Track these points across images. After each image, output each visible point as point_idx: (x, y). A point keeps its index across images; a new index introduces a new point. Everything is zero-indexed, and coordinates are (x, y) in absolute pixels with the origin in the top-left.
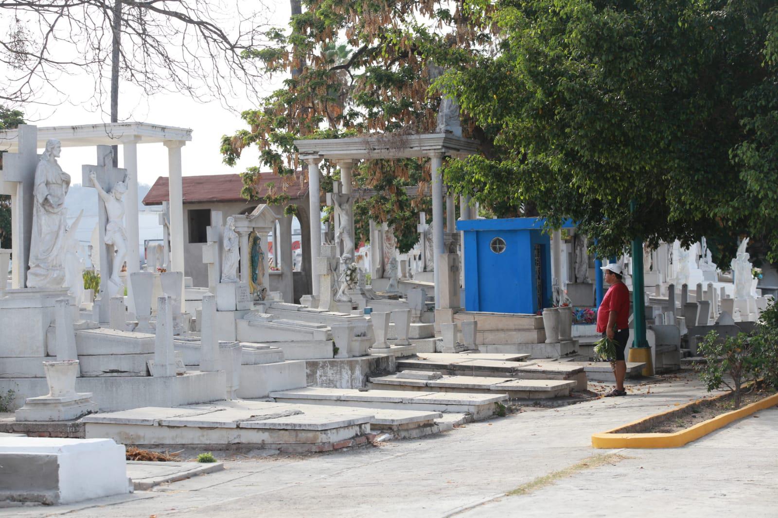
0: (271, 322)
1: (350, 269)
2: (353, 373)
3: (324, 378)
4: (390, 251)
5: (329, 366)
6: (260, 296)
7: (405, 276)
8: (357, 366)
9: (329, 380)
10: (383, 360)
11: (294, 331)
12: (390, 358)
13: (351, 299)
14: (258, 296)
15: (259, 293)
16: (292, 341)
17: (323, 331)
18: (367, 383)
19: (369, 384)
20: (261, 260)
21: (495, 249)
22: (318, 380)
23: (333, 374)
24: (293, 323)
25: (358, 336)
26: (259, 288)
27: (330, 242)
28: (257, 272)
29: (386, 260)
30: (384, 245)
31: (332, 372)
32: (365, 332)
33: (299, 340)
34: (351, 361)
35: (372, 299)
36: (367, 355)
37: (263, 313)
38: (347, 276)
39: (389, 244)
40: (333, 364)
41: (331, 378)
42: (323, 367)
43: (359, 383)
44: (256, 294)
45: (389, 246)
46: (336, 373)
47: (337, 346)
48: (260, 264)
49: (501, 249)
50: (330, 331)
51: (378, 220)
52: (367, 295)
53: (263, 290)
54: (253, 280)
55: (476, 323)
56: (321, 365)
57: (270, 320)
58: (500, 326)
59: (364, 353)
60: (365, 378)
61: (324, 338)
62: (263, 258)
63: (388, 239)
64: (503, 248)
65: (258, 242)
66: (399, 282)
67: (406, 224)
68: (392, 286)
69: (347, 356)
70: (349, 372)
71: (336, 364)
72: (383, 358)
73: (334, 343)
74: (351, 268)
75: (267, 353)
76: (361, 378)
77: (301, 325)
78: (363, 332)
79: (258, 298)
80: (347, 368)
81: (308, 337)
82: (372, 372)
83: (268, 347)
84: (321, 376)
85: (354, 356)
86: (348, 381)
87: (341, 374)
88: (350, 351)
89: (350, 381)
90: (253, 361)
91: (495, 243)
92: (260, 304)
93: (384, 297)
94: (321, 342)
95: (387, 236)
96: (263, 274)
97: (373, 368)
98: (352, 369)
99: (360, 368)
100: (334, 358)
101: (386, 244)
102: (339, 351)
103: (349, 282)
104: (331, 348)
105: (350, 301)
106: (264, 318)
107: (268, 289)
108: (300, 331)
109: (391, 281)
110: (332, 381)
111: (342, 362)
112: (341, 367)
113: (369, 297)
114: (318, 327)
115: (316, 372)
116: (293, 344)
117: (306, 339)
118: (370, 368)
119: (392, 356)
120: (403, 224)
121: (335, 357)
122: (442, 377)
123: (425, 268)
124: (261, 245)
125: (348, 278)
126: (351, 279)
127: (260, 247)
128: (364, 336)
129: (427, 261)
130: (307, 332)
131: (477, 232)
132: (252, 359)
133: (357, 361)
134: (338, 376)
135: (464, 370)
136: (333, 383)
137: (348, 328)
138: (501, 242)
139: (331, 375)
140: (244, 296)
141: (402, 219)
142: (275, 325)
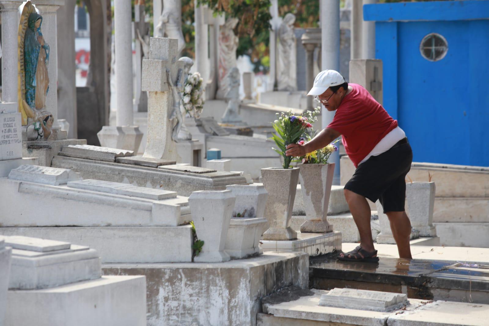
0: (65, 184)
1: (190, 84)
2: (232, 295)
3: (174, 304)
4: (227, 57)
5: (184, 280)
6: (41, 130)
7: (249, 97)
8: (243, 280)
9: (184, 307)
10: (289, 265)
11: (111, 204)
12: (301, 262)
13: (190, 135)
14: (37, 130)
15: (38, 126)
16: (109, 225)
17: (171, 207)
18: (260, 315)
19: (265, 318)
20: (42, 59)
21: (428, 53)
22: (161, 307)
23: (191, 295)
24: (111, 189)
25: (239, 216)
26: (38, 115)
27: (143, 38)
28: (34, 84)
29: (221, 71)
30: (219, 47)
31: (191, 291)
32: (252, 208)
33: (122, 222)
34: (230, 270)
35: (215, 134)
36: (256, 255)
37: (47, 165)
38: (185, 95)
39: (227, 46)
40: (191, 274)
41: (188, 304)
42: (171, 281)
43: (246, 315)
44: (31, 127)
45: (226, 49)
46: (198, 294)
47: (200, 237)
48: (40, 68)
49: (439, 53)
50: (185, 205)
51: (217, 6)
52: (207, 127)
53: (46, 119)
54: (27, 99)
55: (433, 186)
56: (167, 277)
57: (62, 180)
58: (458, 190)
59: (251, 252)
60: (257, 305)
61: (174, 221)
62: (47, 56)
63: (225, 38)
64: (442, 52)
65: (37, 24)
66: (240, 107)
67: (262, 13)
68: (231, 112)
69: (220, 258)
70: (226, 293)
71: (198, 275)
72: (288, 261)
73: (193, 232)
74: (192, 81)
75: (65, 262)
76: (249, 304)
77: (126, 193)
78: (248, 207)
79: (36, 135)
80: (221, 283)
81: (142, 218)
82: (269, 292)
83: (67, 248)
84: (166, 299)
85: (233, 258)
86: (222, 311)
87: (208, 296)
88: (224, 247)
89: (226, 311)
90: (35, 282)
91: (428, 43)
92: (40, 147)
93: (231, 132)
94: (166, 227)
95: (223, 34)
96: (47, 89)
97: (270, 282)
98: (232, 287)
99: (248, 285)
100: (193, 261)
101: (221, 46)
102: (204, 248)
103: (188, 106)
104: (187, 242)
105: (189, 140)
106: (50, 177)
107: (55, 117)
108: (124, 206)
109: (230, 105)
110: (190, 309)
111: (211, 272)
112: (208, 282)
113: (209, 131)
114: (161, 198)
115: (158, 291)
116: (109, 232)
117: (137, 221)
118: (265, 283)
119: (303, 256)
120: (256, 13)
121: (196, 259)
122: (408, 304)
123: (276, 85)
124: (42, 31)
125: (187, 99)
126: (191, 101)
127: (40, 34)
128: (251, 215)
129: (279, 74)
130: (137, 208)
131: (399, 25)
132: (34, 277)
133: (242, 271)
134: (202, 301)
135: (449, 290)
136: (191, 314)
137: (223, 200)
138: (439, 42)
139: (187, 297)
140: (9, 131)
141: (255, 6)
142: (74, 192)
